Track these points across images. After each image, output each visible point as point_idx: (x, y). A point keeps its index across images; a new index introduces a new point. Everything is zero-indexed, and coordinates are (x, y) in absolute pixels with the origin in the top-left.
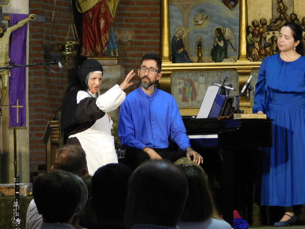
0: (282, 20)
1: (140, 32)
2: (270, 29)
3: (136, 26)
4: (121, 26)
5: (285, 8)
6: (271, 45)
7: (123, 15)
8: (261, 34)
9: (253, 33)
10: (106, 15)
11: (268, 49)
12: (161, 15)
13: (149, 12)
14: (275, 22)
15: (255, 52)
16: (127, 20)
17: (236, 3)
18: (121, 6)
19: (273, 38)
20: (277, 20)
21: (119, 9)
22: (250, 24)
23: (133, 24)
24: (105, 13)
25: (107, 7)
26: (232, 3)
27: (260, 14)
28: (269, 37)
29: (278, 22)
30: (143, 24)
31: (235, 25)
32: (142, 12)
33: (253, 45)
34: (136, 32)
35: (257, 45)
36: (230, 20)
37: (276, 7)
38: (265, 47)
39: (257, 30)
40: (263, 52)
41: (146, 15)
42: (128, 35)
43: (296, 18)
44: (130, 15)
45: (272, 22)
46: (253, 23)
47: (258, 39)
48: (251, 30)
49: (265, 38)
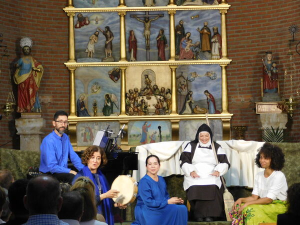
0: (148, 89)
1: (56, 96)
2: (140, 95)
3: (53, 93)
4: (44, 93)
5: (150, 82)
6: (141, 105)
7: (45, 85)
8: (134, 98)
9: (129, 98)
10: (33, 86)
11: (139, 108)
12: (70, 86)
13: (62, 84)
14: (144, 91)
15: (131, 109)
16: (47, 89)
17: (118, 78)
18: (44, 80)
19: (142, 101)
20: (145, 89)
21: (42, 81)
22: (128, 92)
23: (51, 91)
24: (33, 84)
25: (34, 80)
26: (116, 78)
27: (134, 86)
28: (139, 100)
29: (146, 91)
30: (58, 91)
31: (118, 92)
32: (58, 84)
33: (130, 105)
34: (53, 97)
35: (132, 105)
36: (115, 89)
37: (144, 81)
38: (137, 106)
39: (131, 96)
40: (136, 110)
41: (60, 86)
42: (48, 99)
43: (157, 88)
44: (49, 86)
45: (141, 91)
46: (129, 91)
47: (133, 102)
48: (128, 95)
49: (137, 101)
